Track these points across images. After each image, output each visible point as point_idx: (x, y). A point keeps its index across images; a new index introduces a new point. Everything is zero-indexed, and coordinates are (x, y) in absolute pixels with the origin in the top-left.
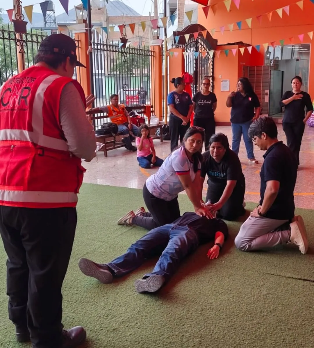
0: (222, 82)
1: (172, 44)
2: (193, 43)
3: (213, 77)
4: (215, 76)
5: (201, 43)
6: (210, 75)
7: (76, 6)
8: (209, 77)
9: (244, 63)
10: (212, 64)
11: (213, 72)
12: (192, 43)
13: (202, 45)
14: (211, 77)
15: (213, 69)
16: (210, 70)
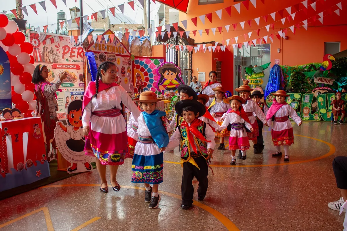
0: (198, 74)
1: (155, 42)
2: (174, 41)
3: (191, 70)
4: (193, 69)
5: (180, 41)
6: (189, 68)
7: (70, 8)
8: (188, 69)
9: (217, 59)
10: (190, 59)
11: (191, 66)
12: (172, 41)
13: (181, 43)
14: (190, 69)
15: (191, 63)
16: (189, 64)
